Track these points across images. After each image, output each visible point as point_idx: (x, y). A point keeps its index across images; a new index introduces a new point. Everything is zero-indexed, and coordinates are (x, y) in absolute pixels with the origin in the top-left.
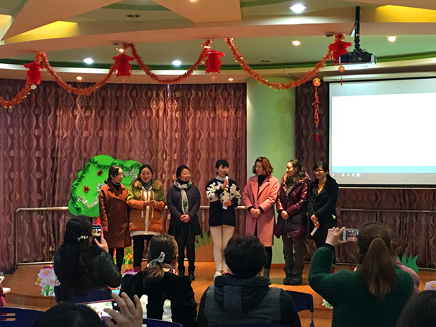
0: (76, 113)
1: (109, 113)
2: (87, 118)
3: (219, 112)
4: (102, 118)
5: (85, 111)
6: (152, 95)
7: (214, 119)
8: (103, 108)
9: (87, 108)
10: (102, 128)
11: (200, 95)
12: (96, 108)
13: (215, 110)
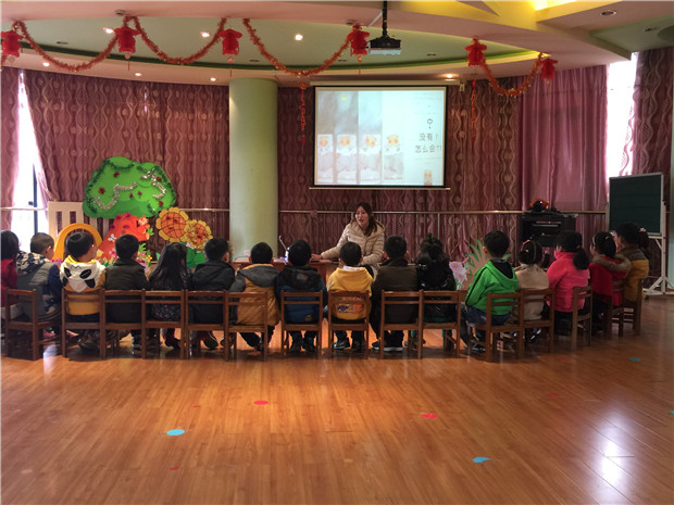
0: (43, 105)
1: (80, 108)
2: (57, 112)
3: (198, 114)
4: (74, 114)
5: (54, 104)
6: (128, 93)
7: (193, 121)
8: (74, 102)
9: (56, 101)
10: (74, 124)
11: (177, 95)
12: (66, 101)
13: (193, 112)
